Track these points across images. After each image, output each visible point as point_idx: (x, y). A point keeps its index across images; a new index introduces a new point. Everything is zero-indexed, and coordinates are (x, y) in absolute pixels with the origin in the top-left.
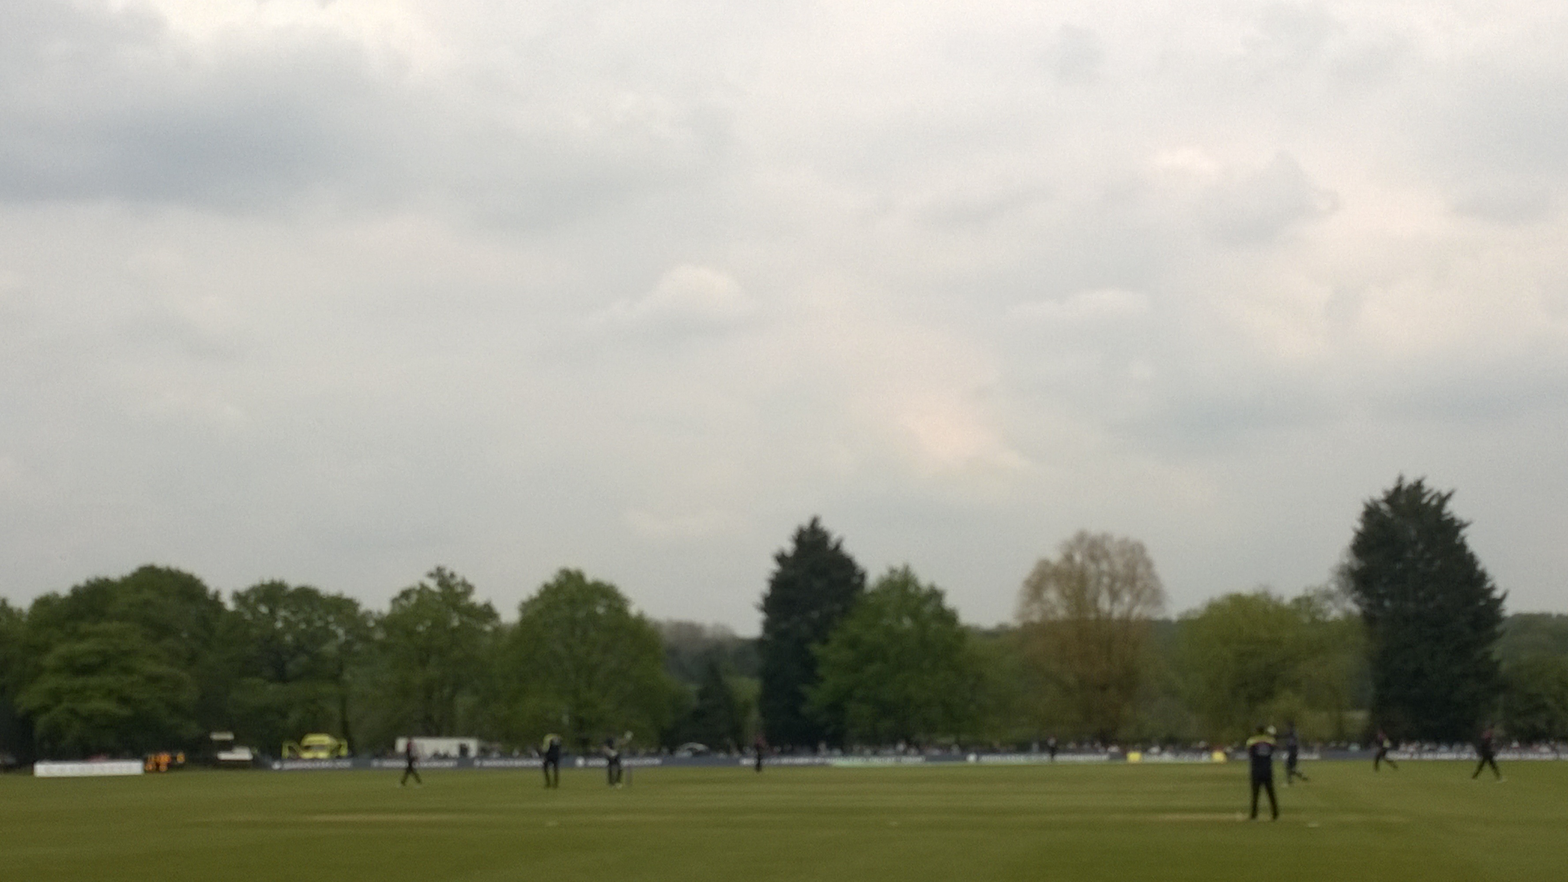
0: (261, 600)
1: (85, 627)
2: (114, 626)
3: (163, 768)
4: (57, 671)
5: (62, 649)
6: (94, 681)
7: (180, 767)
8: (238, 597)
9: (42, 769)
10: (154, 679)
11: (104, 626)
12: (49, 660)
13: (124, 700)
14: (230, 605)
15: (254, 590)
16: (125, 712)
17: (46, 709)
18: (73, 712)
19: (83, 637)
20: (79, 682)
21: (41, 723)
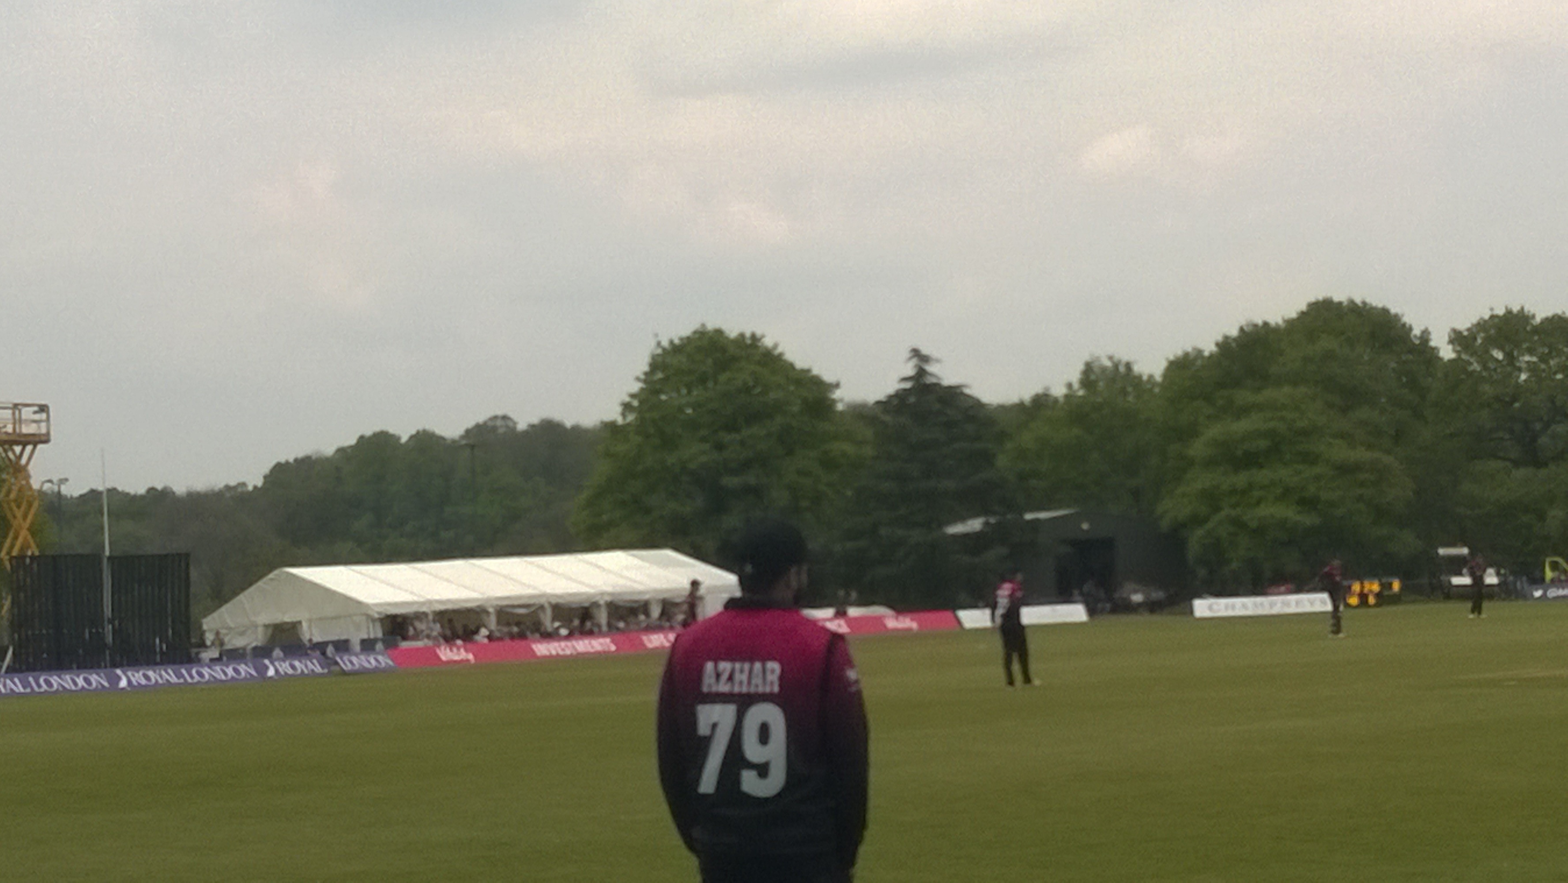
0: (1492, 341)
1: (1244, 396)
2: (1282, 394)
3: (1372, 600)
4: (1210, 463)
5: (1215, 431)
6: (1263, 476)
7: (1395, 600)
8: (1457, 338)
9: (1203, 607)
10: (1344, 470)
11: (1269, 394)
12: (1198, 449)
13: (1308, 503)
14: (1447, 353)
15: (1481, 326)
16: (1309, 520)
17: (1197, 520)
18: (1238, 524)
19: (1244, 411)
20: (1241, 479)
21: (1196, 539)
